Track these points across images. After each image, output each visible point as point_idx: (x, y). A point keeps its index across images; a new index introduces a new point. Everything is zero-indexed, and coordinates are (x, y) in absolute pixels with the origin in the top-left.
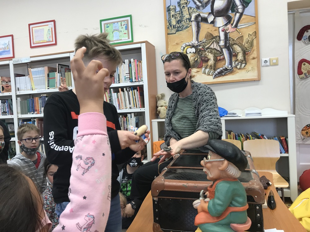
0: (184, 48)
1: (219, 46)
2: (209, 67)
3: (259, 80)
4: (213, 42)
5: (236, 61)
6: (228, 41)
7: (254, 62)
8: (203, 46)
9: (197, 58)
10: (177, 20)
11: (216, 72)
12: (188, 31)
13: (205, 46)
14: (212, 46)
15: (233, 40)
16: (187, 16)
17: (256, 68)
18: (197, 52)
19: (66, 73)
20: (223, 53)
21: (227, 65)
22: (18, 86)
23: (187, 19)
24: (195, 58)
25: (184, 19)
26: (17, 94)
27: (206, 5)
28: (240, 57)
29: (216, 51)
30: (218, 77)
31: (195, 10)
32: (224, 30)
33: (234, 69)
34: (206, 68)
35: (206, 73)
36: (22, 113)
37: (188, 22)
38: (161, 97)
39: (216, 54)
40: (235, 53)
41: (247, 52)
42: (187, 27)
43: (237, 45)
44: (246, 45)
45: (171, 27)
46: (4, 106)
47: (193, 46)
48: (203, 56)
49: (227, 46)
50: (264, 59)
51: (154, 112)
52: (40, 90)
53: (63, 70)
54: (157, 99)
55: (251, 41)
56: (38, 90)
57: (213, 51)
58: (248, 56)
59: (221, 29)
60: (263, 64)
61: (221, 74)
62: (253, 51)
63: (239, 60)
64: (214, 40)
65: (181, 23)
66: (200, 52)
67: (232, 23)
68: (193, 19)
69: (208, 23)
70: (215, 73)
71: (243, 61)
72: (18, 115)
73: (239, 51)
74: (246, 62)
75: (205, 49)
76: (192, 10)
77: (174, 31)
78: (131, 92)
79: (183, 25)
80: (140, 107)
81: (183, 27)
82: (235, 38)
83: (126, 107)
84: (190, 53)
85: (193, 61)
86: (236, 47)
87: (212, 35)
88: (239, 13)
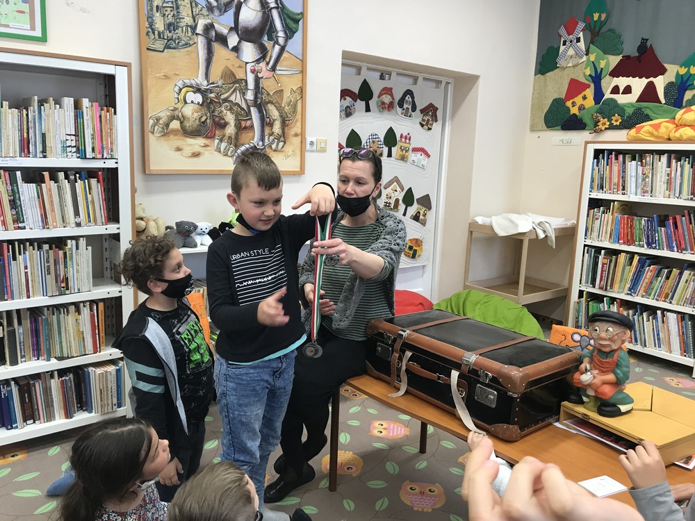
0: (180, 90)
1: (246, 100)
2: (226, 138)
3: (302, 175)
4: (235, 90)
5: (270, 135)
6: (259, 94)
9: (205, 118)
10: (168, 22)
11: (239, 151)
12: (189, 53)
13: (221, 95)
14: (232, 98)
15: (268, 94)
16: (188, 20)
17: (298, 153)
20: (251, 116)
21: (256, 139)
23: (187, 26)
24: (202, 117)
25: (182, 24)
27: (225, 9)
28: (277, 128)
29: (239, 109)
31: (205, 12)
32: (255, 70)
34: (221, 140)
35: (222, 152)
37: (190, 34)
40: (270, 120)
41: (287, 122)
42: (187, 45)
43: (273, 106)
44: (287, 108)
45: (154, 33)
47: (198, 90)
48: (216, 114)
49: (258, 103)
50: (309, 139)
55: (293, 102)
58: (289, 130)
59: (249, 67)
60: (308, 147)
62: (296, 122)
63: (276, 134)
64: (238, 85)
65: (175, 30)
66: (211, 106)
67: (267, 60)
68: (199, 29)
69: (228, 47)
70: (236, 152)
71: (281, 137)
73: (276, 118)
74: (285, 140)
76: (198, 10)
77: (160, 46)
78: (79, 185)
79: (179, 38)
80: (104, 221)
81: (178, 42)
82: (272, 90)
83: (64, 222)
84: (192, 102)
85: (197, 122)
86: (271, 107)
87: (234, 75)
88: (279, 45)
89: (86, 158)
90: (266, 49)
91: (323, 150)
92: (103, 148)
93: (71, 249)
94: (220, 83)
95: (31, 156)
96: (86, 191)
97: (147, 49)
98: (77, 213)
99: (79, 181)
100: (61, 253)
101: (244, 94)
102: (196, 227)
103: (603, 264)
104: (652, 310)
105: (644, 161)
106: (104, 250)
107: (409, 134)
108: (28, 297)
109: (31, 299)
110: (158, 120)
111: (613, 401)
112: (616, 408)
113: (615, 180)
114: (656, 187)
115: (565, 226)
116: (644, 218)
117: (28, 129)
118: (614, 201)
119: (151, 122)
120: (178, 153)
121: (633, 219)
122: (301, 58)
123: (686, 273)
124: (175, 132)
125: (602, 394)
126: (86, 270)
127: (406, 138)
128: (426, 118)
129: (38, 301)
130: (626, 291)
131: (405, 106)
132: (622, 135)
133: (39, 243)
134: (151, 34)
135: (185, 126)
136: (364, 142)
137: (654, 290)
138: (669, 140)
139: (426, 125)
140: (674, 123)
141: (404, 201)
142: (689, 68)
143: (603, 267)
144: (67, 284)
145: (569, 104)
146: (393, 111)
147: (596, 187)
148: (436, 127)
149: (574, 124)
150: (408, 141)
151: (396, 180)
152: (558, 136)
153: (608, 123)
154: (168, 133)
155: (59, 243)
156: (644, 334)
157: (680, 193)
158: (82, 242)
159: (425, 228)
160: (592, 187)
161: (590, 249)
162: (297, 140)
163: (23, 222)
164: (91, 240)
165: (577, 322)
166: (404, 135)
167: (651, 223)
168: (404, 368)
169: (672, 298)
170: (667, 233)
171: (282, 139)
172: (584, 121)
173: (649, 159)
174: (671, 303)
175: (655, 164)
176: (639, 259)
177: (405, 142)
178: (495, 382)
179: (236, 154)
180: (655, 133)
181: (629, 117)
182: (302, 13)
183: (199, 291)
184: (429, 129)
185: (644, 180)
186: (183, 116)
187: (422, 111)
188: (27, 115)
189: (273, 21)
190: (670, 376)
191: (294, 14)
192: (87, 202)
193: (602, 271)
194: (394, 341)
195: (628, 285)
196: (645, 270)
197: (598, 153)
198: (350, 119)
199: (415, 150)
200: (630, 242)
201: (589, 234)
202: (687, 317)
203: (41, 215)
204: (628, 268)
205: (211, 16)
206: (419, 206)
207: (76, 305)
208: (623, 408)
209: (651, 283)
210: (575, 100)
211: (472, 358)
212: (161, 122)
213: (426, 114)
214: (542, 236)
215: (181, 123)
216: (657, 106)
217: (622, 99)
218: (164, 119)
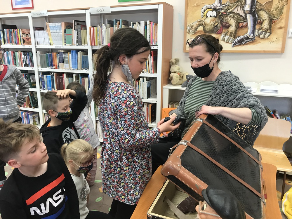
0: (205, 11)
1: (244, 11)
2: (229, 34)
3: (282, 53)
4: (237, 6)
5: (259, 29)
6: (254, 5)
7: (280, 32)
8: (226, 10)
11: (236, 40)
13: (228, 10)
14: (235, 11)
18: (218, 16)
19: (82, 31)
20: (247, 19)
21: (249, 33)
22: (37, 40)
24: (215, 23)
26: (37, 48)
28: (265, 25)
29: (239, 17)
30: (237, 46)
33: (256, 38)
34: (226, 35)
35: (226, 40)
36: (42, 67)
38: (175, 62)
39: (239, 19)
41: (274, 20)
43: (264, 12)
44: (275, 11)
46: (26, 58)
47: (214, 9)
48: (224, 21)
49: (253, 11)
51: (166, 78)
52: (57, 46)
53: (79, 27)
54: (171, 64)
55: (280, 7)
56: (56, 46)
57: (236, 17)
58: (275, 25)
60: (290, 35)
61: (241, 42)
63: (264, 29)
64: (239, 3)
66: (221, 17)
70: (234, 40)
71: (268, 30)
72: (38, 68)
73: (265, 19)
74: (271, 32)
75: (228, 14)
80: (152, 72)
82: (264, 2)
84: (211, 16)
85: (213, 26)
86: (262, 13)
92: (153, 41)
93: (141, 82)
100: (138, 82)
119: (188, 28)
124: (200, 32)
126: (145, 90)
135: (206, 29)
171: (269, 31)
179: (234, 42)
186: (205, 24)
212: (193, 28)
215: (204, 27)
218: (195, 26)
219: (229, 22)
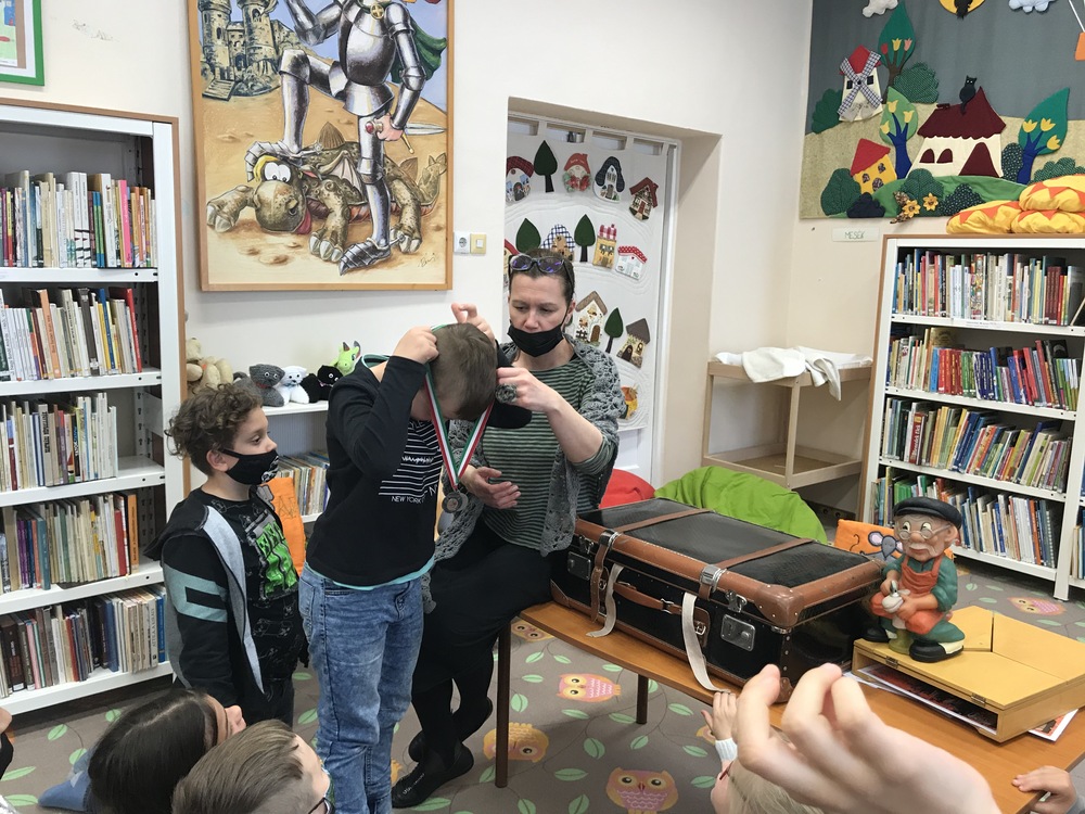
0: (256, 159)
1: (359, 175)
2: (329, 234)
4: (341, 159)
5: (397, 229)
6: (380, 165)
8: (314, 166)
9: (295, 202)
10: (235, 53)
11: (349, 255)
12: (268, 102)
13: (319, 167)
14: (338, 172)
15: (394, 166)
16: (267, 51)
17: (442, 256)
18: (295, 181)
20: (368, 199)
21: (375, 235)
23: (266, 60)
24: (290, 201)
25: (257, 57)
27: (326, 34)
28: (408, 218)
29: (349, 189)
30: (352, 270)
31: (294, 38)
32: (373, 128)
34: (321, 238)
35: (322, 254)
37: (270, 72)
39: (348, 197)
40: (397, 205)
41: (424, 208)
42: (266, 89)
43: (401, 183)
44: (423, 186)
45: (213, 71)
47: (283, 159)
48: (313, 196)
49: (378, 179)
50: (458, 234)
55: (433, 178)
57: (342, 188)
58: (426, 220)
59: (363, 123)
60: (457, 246)
61: (360, 262)
62: (438, 207)
63: (406, 227)
64: (346, 152)
65: (246, 67)
66: (305, 184)
67: (392, 112)
68: (285, 65)
69: (330, 93)
70: (344, 256)
71: (414, 231)
73: (406, 202)
74: (421, 236)
75: (320, 177)
76: (282, 35)
77: (223, 90)
78: (96, 310)
79: (253, 79)
80: (136, 366)
81: (252, 86)
82: (399, 160)
83: (71, 368)
84: (275, 178)
85: (283, 209)
86: (398, 186)
87: (340, 136)
88: (411, 89)
89: (106, 267)
90: (390, 95)
91: (481, 252)
92: (133, 251)
93: (83, 412)
94: (318, 149)
95: (19, 264)
96: (107, 319)
97: (204, 96)
98: (92, 354)
99: (95, 303)
100: (67, 417)
101: (356, 165)
102: (281, 374)
103: (915, 424)
104: (990, 494)
105: (973, 265)
106: (137, 412)
107: (613, 226)
108: (15, 488)
109: (20, 490)
110: (221, 206)
111: (932, 637)
112: (938, 648)
113: (931, 294)
114: (992, 305)
115: (857, 366)
116: (975, 353)
117: (14, 223)
118: (929, 327)
119: (210, 210)
120: (253, 257)
121: (960, 354)
122: (444, 109)
123: (1041, 436)
124: (247, 225)
125: (918, 626)
126: (107, 444)
127: (609, 232)
128: (639, 201)
129: (31, 493)
130: (951, 465)
131: (607, 183)
132: (939, 225)
133: (31, 402)
134: (209, 72)
135: (264, 216)
136: (543, 238)
137: (993, 463)
138: (1011, 233)
139: (641, 212)
140: (1017, 207)
141: (607, 329)
142: (1039, 123)
143: (914, 428)
144: (77, 467)
145: (858, 177)
146: (589, 191)
147: (901, 306)
148: (656, 214)
149: (866, 208)
150: (611, 237)
151: (595, 296)
152: (843, 227)
153: (919, 207)
154: (236, 227)
155: (65, 401)
156: (979, 531)
157: (1029, 314)
158: (102, 400)
159: (640, 371)
160: (895, 306)
161: (895, 401)
162: (439, 237)
163: (7, 369)
164: (115, 395)
165: (877, 514)
166: (606, 227)
167: (987, 359)
168: (610, 591)
169: (1020, 475)
170: (1010, 376)
171: (416, 235)
172: (882, 204)
173: (980, 261)
174: (1018, 482)
175: (990, 269)
176: (970, 415)
177: (608, 239)
178: (752, 610)
179: (345, 259)
180: (990, 222)
181: (950, 198)
182: (445, 40)
183: (287, 475)
184: (645, 218)
185: (974, 294)
186: (260, 200)
187: (633, 190)
188: (13, 200)
189: (400, 52)
190: (1020, 597)
191: (433, 40)
192: (109, 337)
193: (914, 434)
194: (595, 549)
195: (953, 457)
196: (978, 433)
197: (904, 253)
198: (523, 203)
199: (623, 250)
200: (954, 389)
201: (892, 377)
202: (1043, 505)
203: (36, 358)
204: (952, 429)
205: (303, 45)
206: (631, 337)
207: (92, 500)
208: (949, 648)
209: (988, 452)
210: (867, 171)
211: (718, 573)
212: (226, 209)
213: (640, 195)
214: (820, 381)
215: (258, 211)
216: (990, 181)
217: (938, 170)
218: (230, 205)
219: (326, 201)
